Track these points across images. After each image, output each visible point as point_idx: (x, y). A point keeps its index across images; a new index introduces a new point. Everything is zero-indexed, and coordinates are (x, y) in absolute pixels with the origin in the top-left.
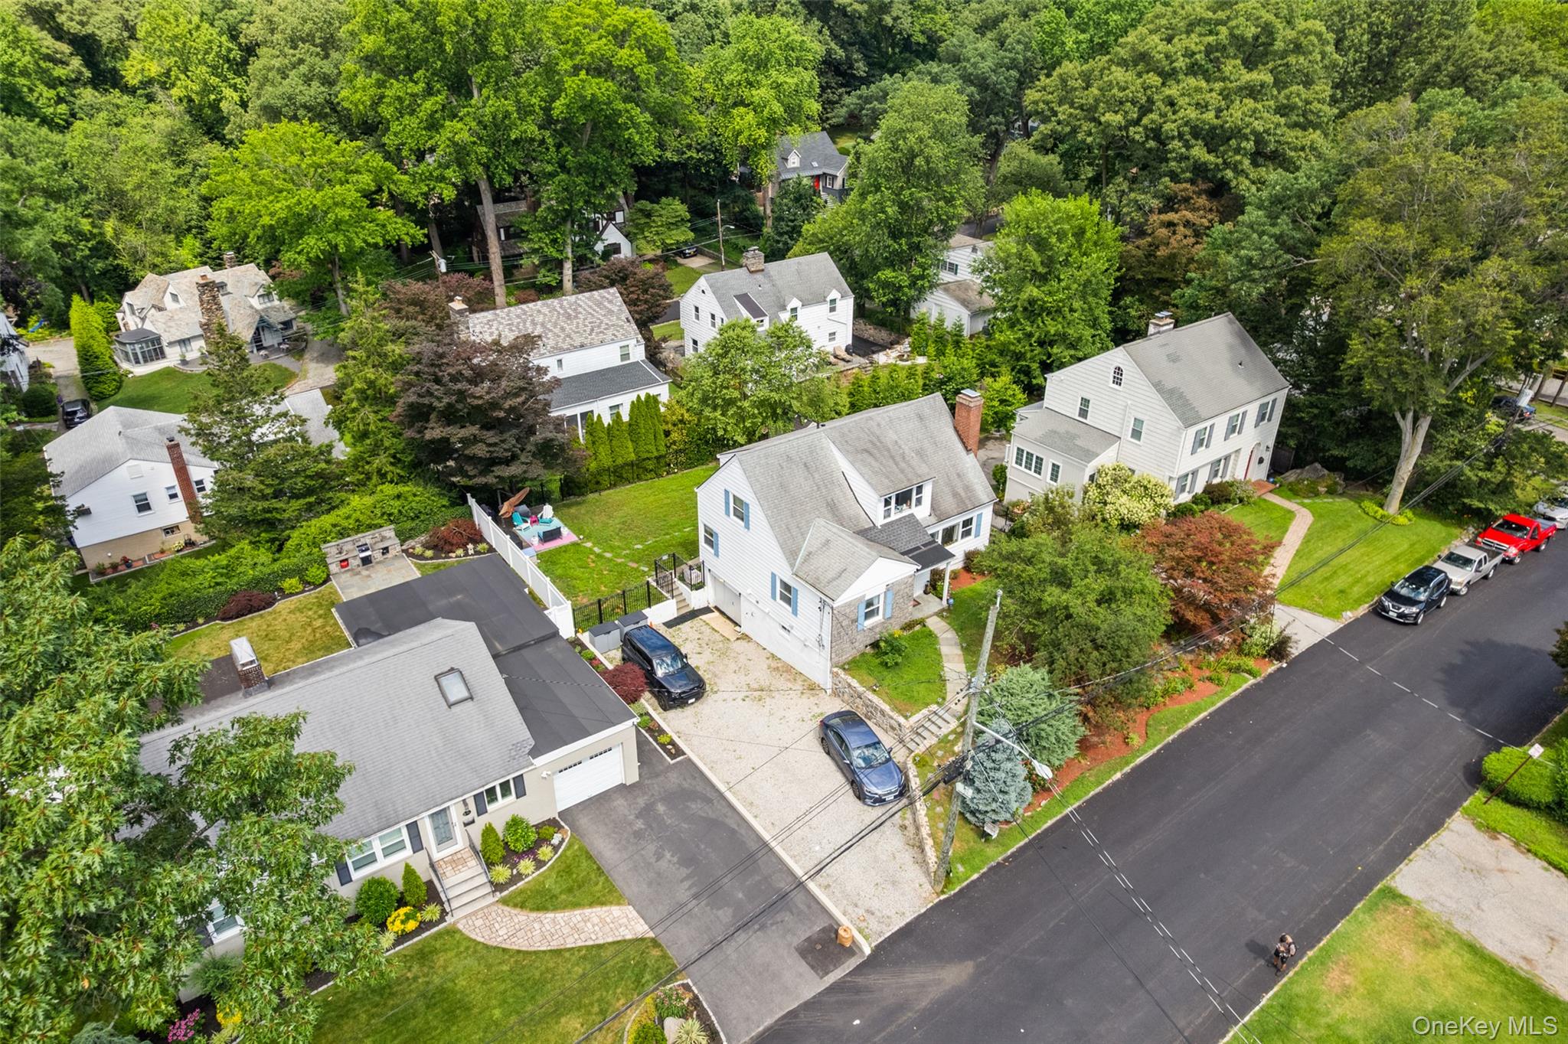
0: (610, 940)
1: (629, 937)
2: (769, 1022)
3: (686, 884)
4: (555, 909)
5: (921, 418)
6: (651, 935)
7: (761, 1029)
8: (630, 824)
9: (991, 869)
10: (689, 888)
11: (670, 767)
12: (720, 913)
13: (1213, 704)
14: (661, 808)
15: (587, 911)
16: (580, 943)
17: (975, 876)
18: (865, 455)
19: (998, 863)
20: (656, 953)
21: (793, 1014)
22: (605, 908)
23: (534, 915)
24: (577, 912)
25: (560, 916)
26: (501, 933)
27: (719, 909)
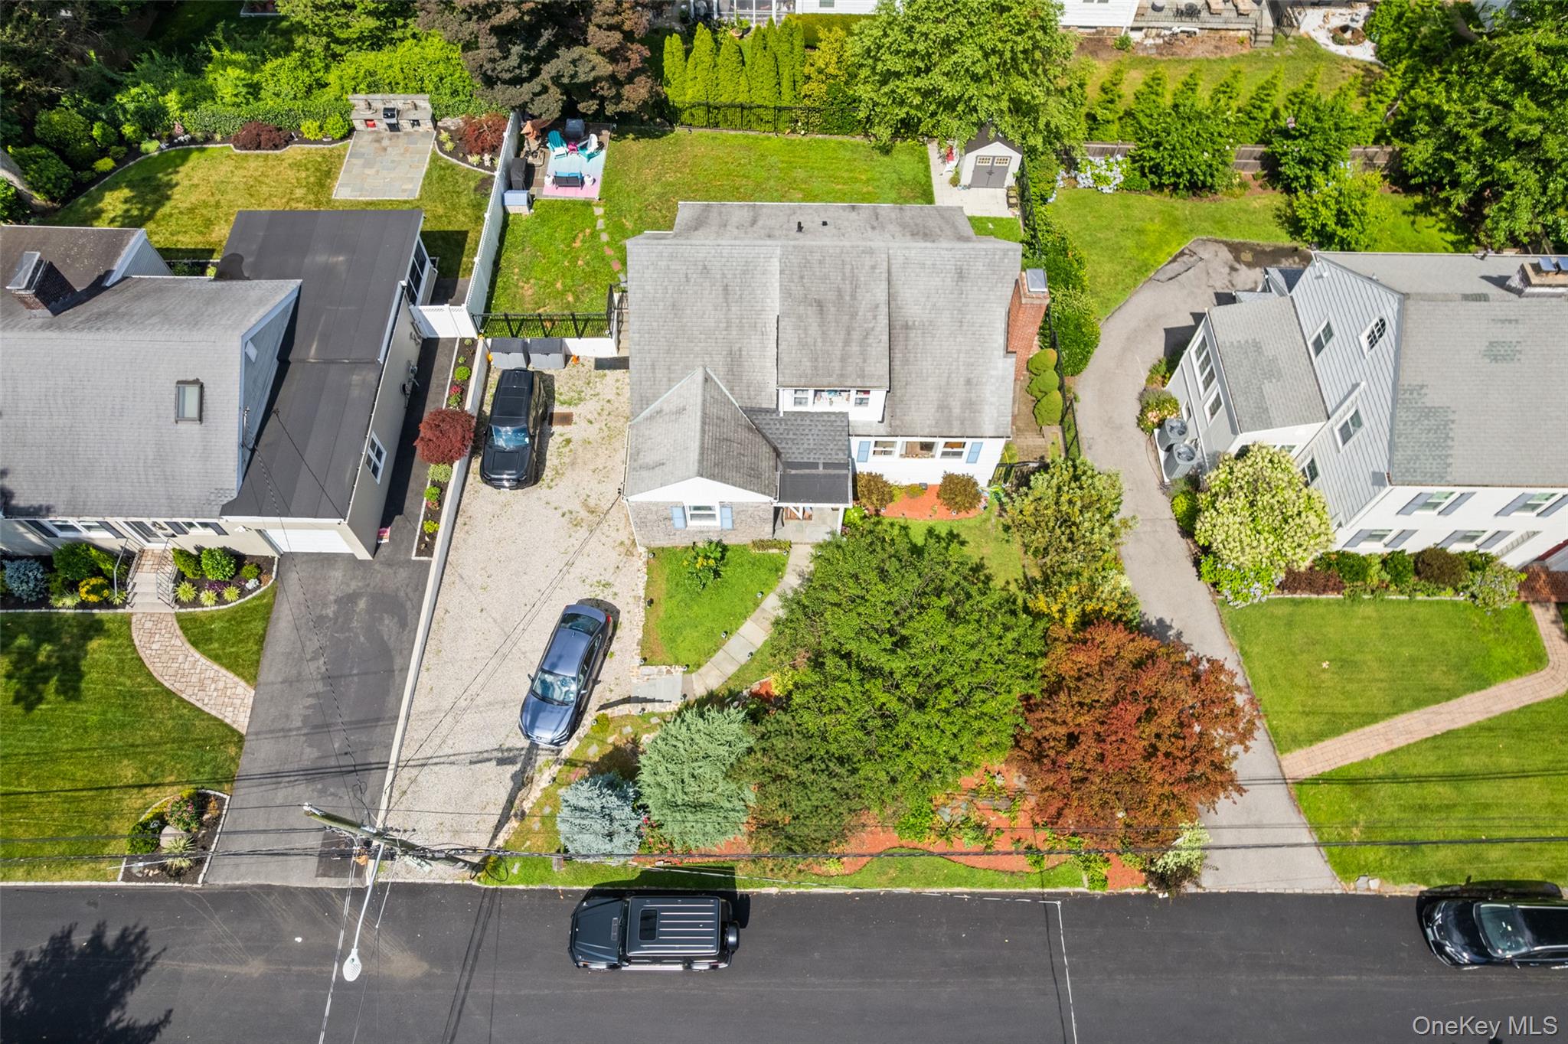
0: (214, 713)
1: (228, 721)
2: (249, 881)
3: (311, 701)
4: (204, 653)
5: (961, 275)
6: (244, 732)
7: (238, 883)
8: (325, 605)
9: (542, 890)
10: (308, 708)
11: (409, 561)
12: (308, 750)
13: (991, 885)
14: (362, 604)
15: (223, 671)
16: (192, 700)
17: (521, 887)
18: (812, 311)
19: (556, 891)
20: (232, 750)
21: (269, 889)
22: (237, 679)
23: (188, 645)
24: (216, 667)
25: (203, 661)
26: (154, 646)
27: (310, 746)
